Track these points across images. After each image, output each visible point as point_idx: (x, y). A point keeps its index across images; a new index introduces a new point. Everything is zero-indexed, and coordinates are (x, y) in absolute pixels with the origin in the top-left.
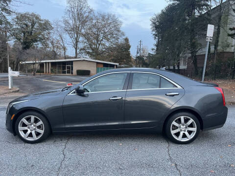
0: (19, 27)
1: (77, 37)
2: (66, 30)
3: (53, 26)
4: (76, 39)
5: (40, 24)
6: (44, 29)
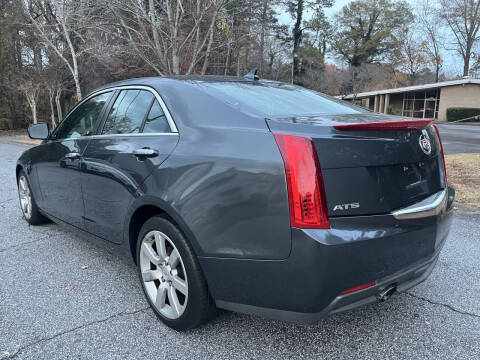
0: (349, 29)
1: (472, 28)
2: (444, 16)
3: (414, 13)
4: (469, 35)
5: (389, 15)
6: (397, 23)
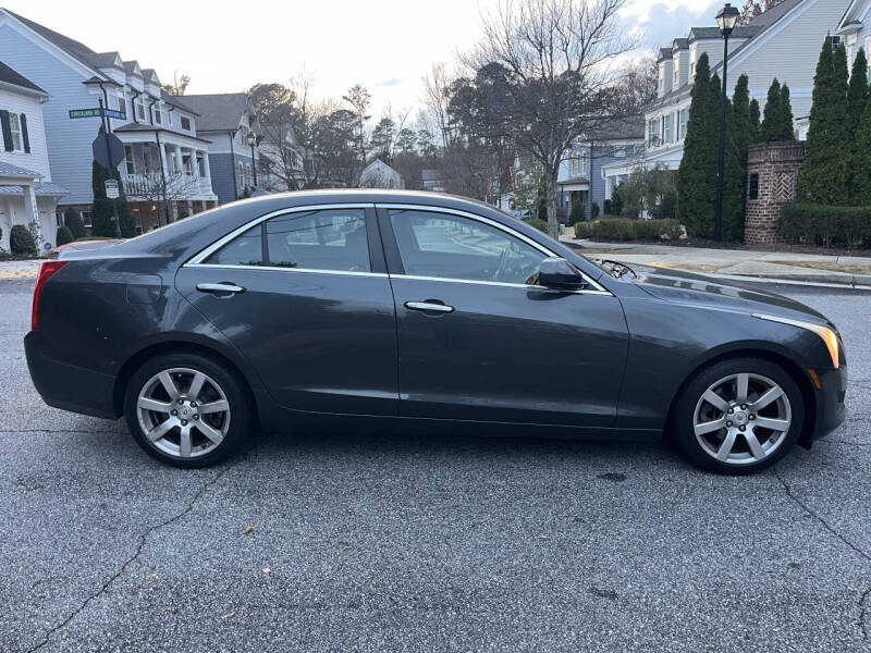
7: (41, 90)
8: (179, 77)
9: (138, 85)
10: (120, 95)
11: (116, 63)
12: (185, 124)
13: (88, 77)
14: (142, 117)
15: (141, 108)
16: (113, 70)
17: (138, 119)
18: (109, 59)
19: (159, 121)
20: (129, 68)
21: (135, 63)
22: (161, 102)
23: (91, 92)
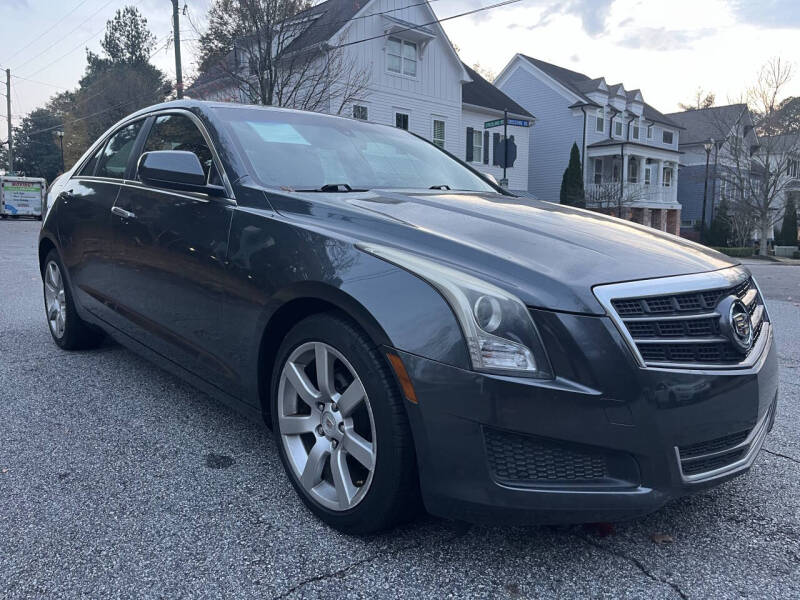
7: (531, 116)
8: (703, 98)
9: (620, 105)
10: (600, 115)
11: (600, 87)
12: (668, 138)
13: (574, 102)
14: (619, 133)
15: (619, 126)
16: (597, 94)
17: (614, 135)
18: (596, 84)
19: (636, 136)
20: (614, 91)
21: (620, 85)
22: (642, 118)
23: (575, 115)
